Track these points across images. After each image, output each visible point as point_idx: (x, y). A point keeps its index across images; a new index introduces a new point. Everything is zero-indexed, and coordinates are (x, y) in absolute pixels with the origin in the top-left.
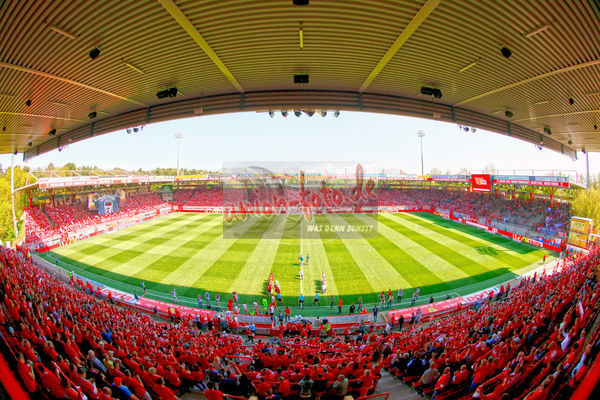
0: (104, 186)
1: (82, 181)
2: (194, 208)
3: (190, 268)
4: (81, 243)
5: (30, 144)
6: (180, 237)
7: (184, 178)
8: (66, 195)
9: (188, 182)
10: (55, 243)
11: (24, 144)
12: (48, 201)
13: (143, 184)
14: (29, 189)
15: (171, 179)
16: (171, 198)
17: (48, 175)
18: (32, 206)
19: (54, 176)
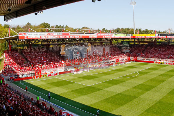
0: (74, 40)
1: (55, 35)
2: (146, 59)
3: (136, 105)
4: (50, 78)
5: (9, 10)
6: (133, 81)
7: (139, 36)
8: (42, 45)
9: (142, 39)
10: (29, 76)
11: (6, 10)
12: (25, 48)
13: (107, 39)
14: (10, 39)
15: (129, 36)
16: (128, 51)
17: (27, 31)
18: (12, 50)
19: (31, 31)
